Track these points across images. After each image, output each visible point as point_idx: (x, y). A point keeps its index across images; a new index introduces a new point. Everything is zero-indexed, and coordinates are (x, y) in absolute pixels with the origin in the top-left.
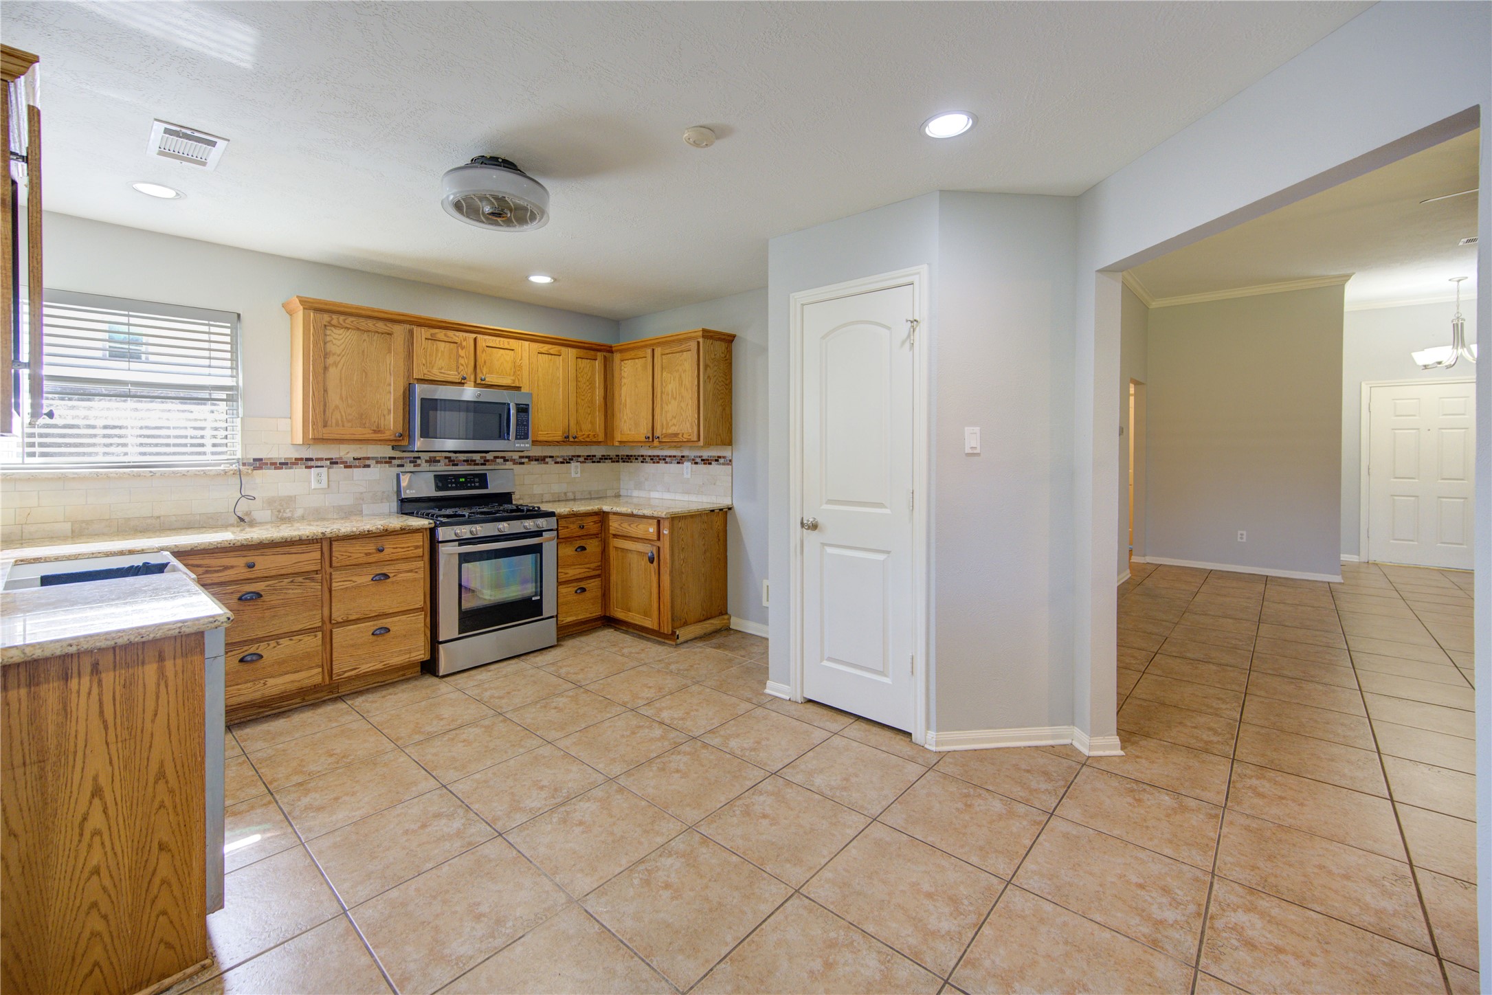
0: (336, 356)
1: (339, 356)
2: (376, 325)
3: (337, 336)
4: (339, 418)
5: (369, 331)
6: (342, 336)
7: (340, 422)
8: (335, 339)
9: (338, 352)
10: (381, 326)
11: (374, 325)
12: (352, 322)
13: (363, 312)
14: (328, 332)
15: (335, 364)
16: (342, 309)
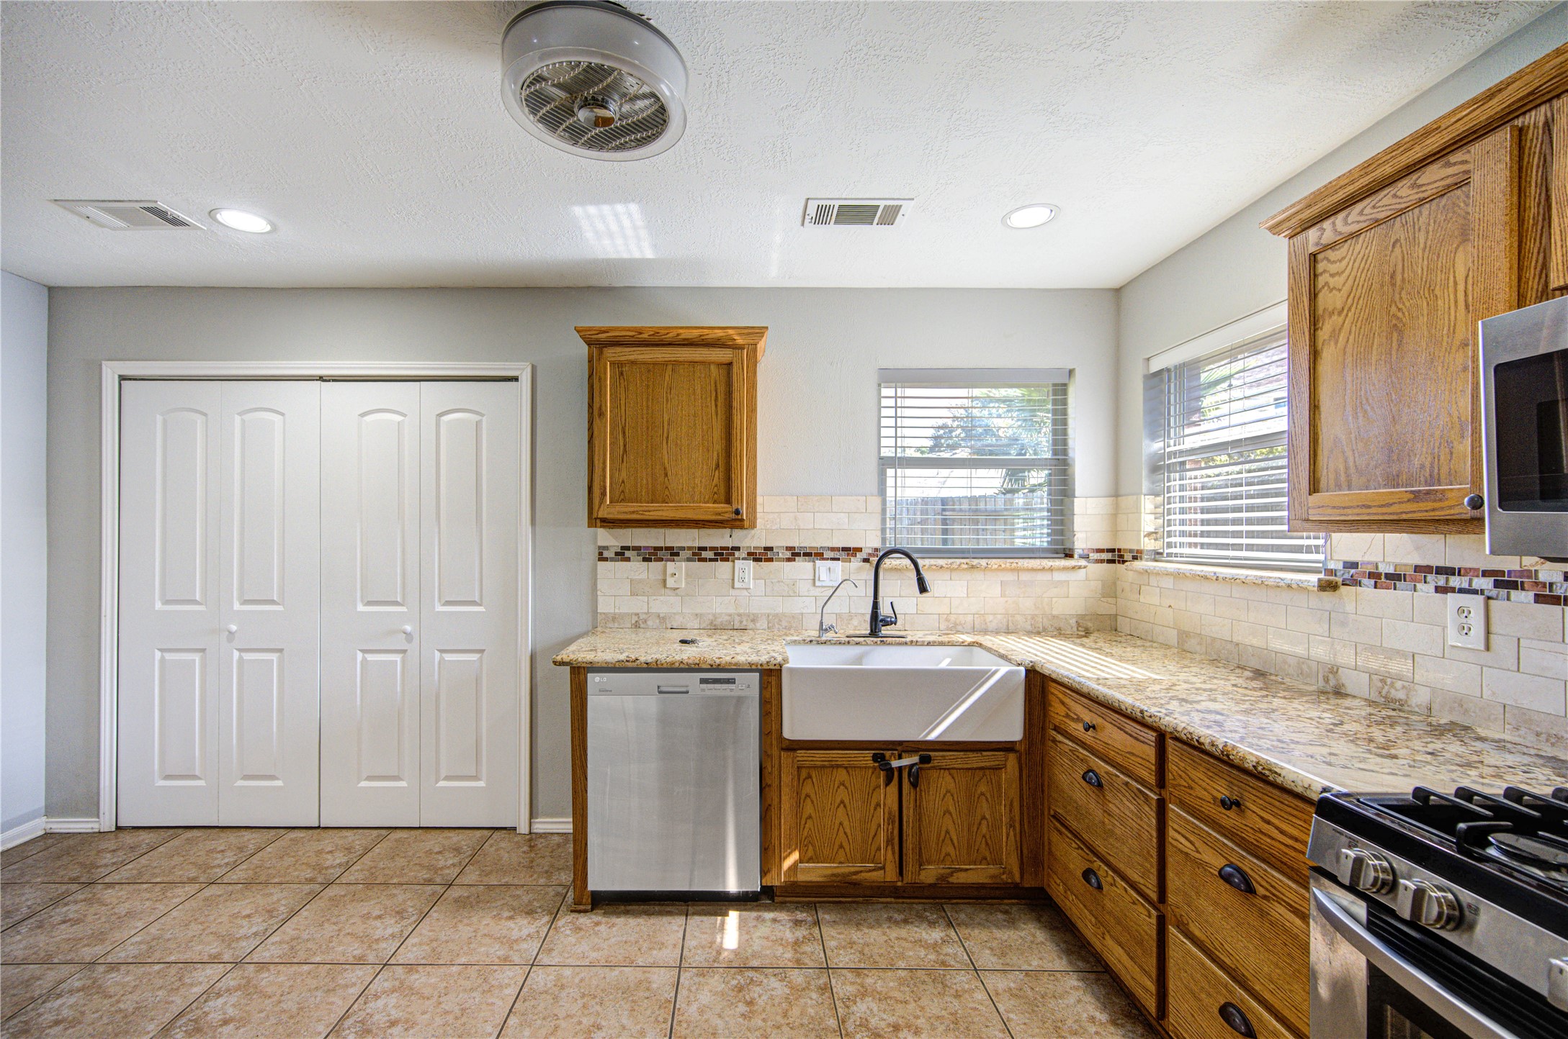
0: (1335, 317)
1: (1340, 313)
2: (1420, 182)
3: (1333, 268)
4: (1341, 467)
5: (1402, 212)
6: (1345, 262)
7: (1343, 478)
8: (1332, 275)
9: (1339, 305)
10: (1434, 176)
11: (1414, 186)
12: (1361, 213)
13: (1388, 169)
14: (1321, 267)
15: (1335, 335)
16: (1340, 195)
